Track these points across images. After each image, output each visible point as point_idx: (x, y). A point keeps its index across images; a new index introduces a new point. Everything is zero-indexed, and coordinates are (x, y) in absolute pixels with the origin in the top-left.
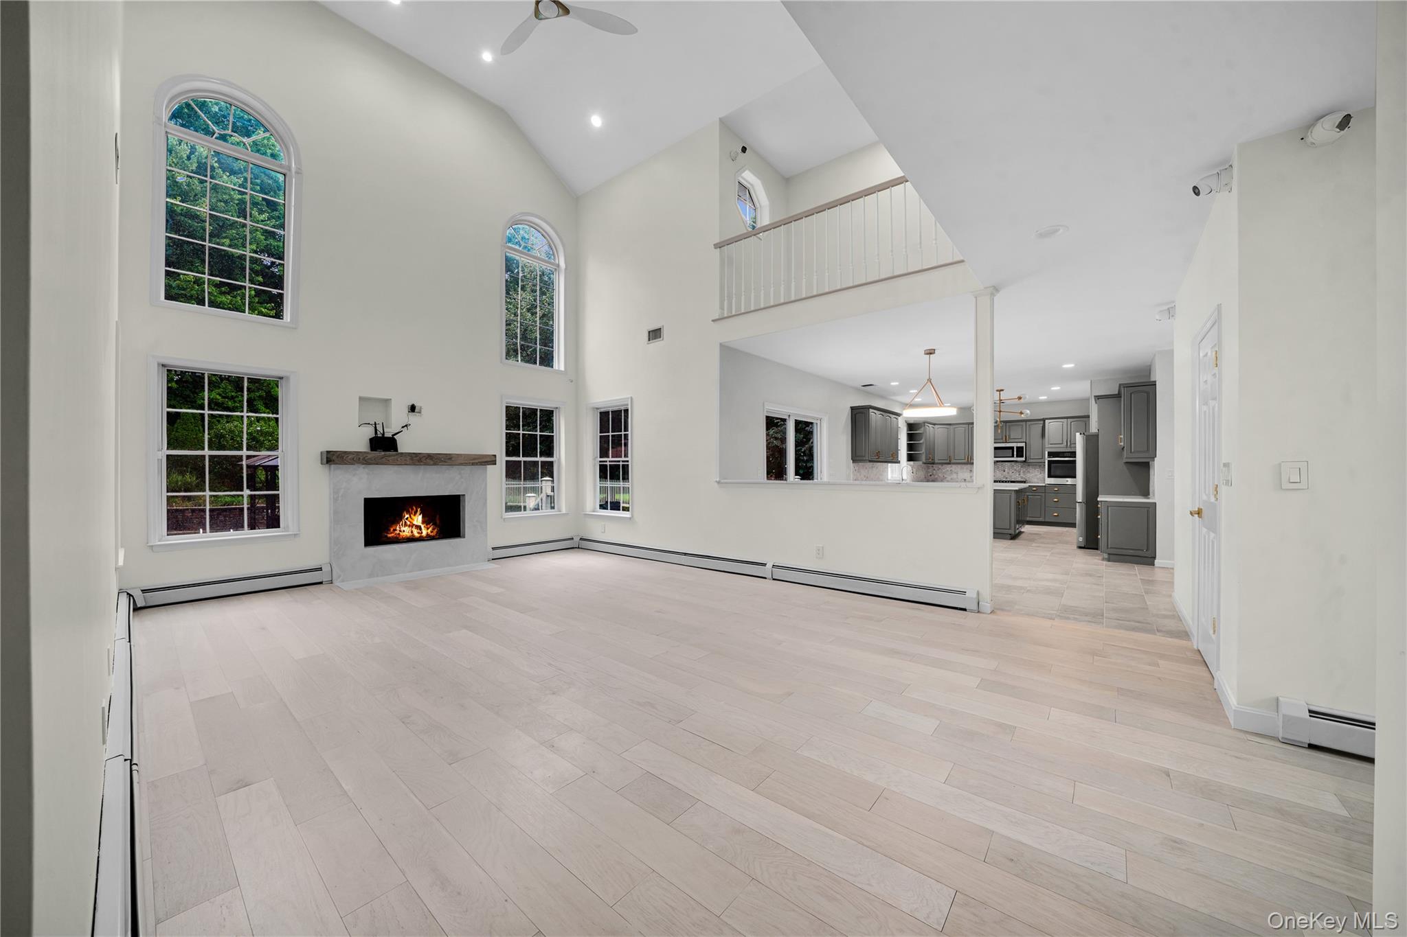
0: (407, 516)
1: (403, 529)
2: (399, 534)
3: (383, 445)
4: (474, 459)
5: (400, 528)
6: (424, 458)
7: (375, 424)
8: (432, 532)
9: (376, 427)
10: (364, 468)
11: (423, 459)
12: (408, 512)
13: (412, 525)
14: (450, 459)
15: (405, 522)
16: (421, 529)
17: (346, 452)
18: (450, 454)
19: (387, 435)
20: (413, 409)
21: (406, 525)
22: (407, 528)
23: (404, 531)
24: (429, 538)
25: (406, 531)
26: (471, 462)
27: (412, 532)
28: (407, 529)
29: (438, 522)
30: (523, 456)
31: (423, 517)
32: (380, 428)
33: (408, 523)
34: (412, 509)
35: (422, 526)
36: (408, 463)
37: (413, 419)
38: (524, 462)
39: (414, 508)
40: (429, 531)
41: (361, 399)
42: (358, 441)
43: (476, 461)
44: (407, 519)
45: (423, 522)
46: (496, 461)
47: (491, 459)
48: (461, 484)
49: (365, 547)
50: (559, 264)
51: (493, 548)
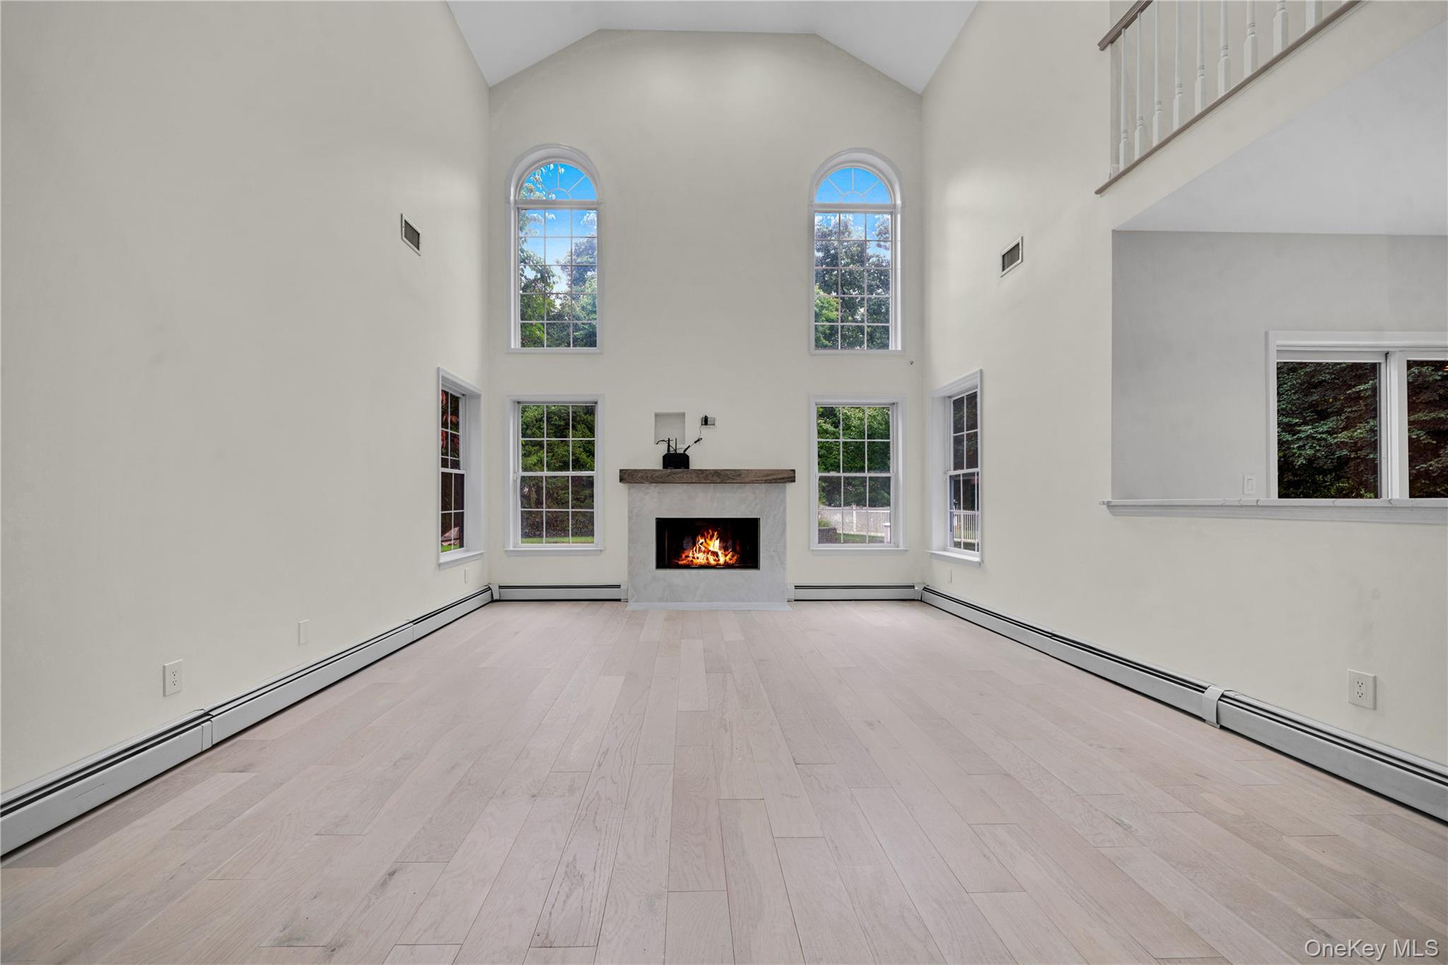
0: (701, 541)
1: (696, 555)
2: (692, 561)
3: (676, 461)
4: (767, 475)
5: (693, 554)
6: (711, 475)
7: (669, 440)
8: (730, 560)
9: (669, 444)
10: (655, 487)
11: (710, 477)
12: (703, 536)
13: (708, 551)
14: (740, 475)
15: (700, 548)
16: (717, 556)
17: (636, 470)
18: (738, 470)
19: (678, 452)
20: (705, 421)
21: (700, 550)
22: (701, 554)
23: (698, 558)
24: (727, 566)
25: (701, 558)
26: (764, 479)
27: (707, 559)
28: (701, 556)
29: (738, 548)
30: (843, 472)
31: (720, 542)
32: (673, 444)
33: (703, 549)
34: (708, 533)
35: (720, 553)
36: (694, 481)
37: (706, 432)
38: (844, 477)
39: (710, 531)
40: (728, 558)
41: (657, 415)
42: (650, 459)
43: (770, 478)
44: (702, 544)
45: (720, 548)
46: (794, 477)
47: (786, 476)
48: (756, 505)
49: (657, 567)
50: (895, 204)
51: (797, 587)
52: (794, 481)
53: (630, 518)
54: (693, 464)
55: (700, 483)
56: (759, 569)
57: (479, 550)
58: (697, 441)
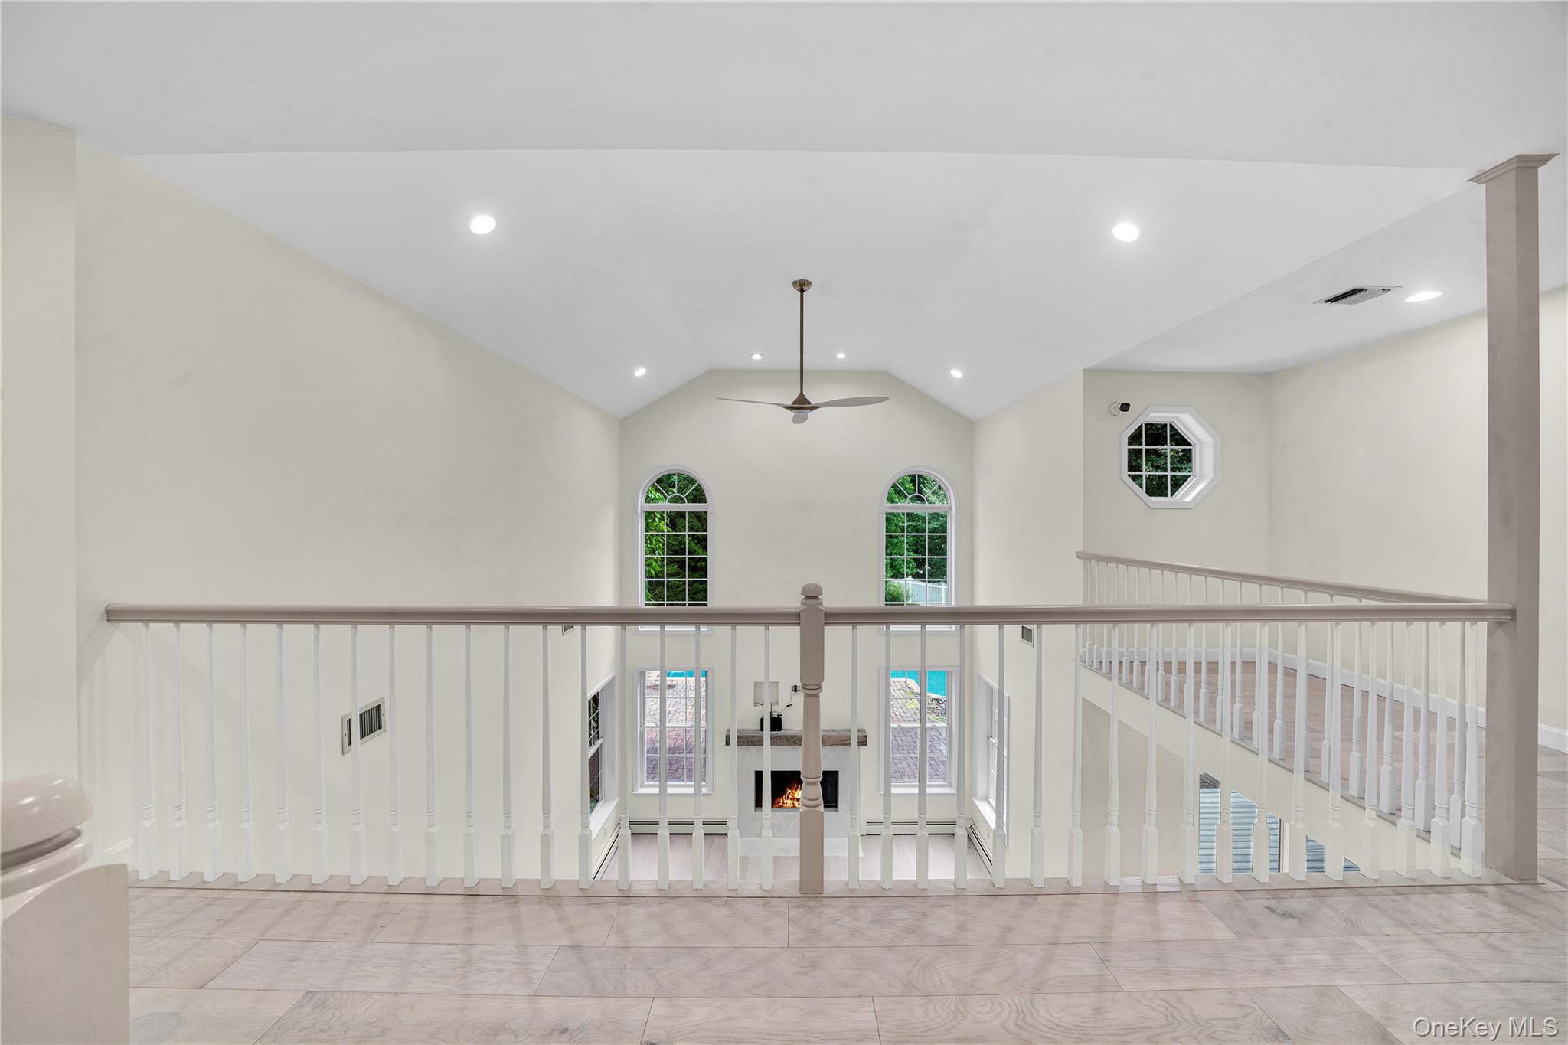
20: (795, 689)
26: (841, 742)
46: (866, 742)
48: (838, 759)
49: (755, 811)
50: (951, 507)
51: (869, 824)
52: (866, 745)
54: (784, 725)
55: (790, 745)
56: (837, 811)
57: (613, 799)
58: (788, 706)
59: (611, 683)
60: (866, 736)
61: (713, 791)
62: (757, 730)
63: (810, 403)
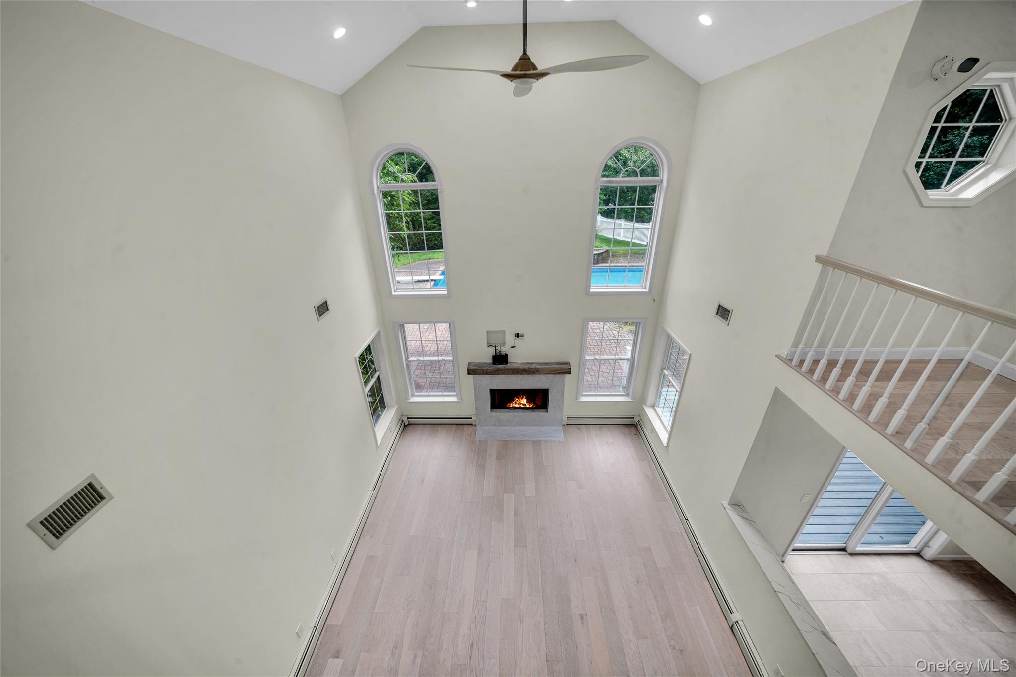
1: (513, 404)
2: (511, 406)
3: (500, 358)
4: (554, 371)
7: (496, 346)
8: (532, 406)
9: (496, 348)
11: (520, 372)
12: (517, 398)
13: (520, 403)
15: (516, 401)
16: (525, 405)
17: (477, 365)
19: (501, 353)
20: (518, 335)
21: (516, 403)
23: (515, 405)
24: (531, 409)
25: (517, 406)
26: (552, 372)
29: (535, 402)
31: (526, 399)
32: (498, 348)
35: (527, 404)
36: (511, 374)
37: (519, 342)
39: (521, 395)
40: (530, 406)
41: (488, 332)
42: (485, 356)
43: (556, 372)
45: (527, 402)
46: (570, 372)
47: (565, 371)
48: (547, 382)
49: (491, 411)
50: (662, 180)
51: (568, 418)
52: (570, 374)
53: (475, 389)
54: (510, 359)
55: (514, 374)
56: (547, 412)
57: (394, 407)
58: (512, 347)
59: (378, 334)
60: (570, 369)
61: (462, 399)
62: (490, 363)
63: (535, 68)
